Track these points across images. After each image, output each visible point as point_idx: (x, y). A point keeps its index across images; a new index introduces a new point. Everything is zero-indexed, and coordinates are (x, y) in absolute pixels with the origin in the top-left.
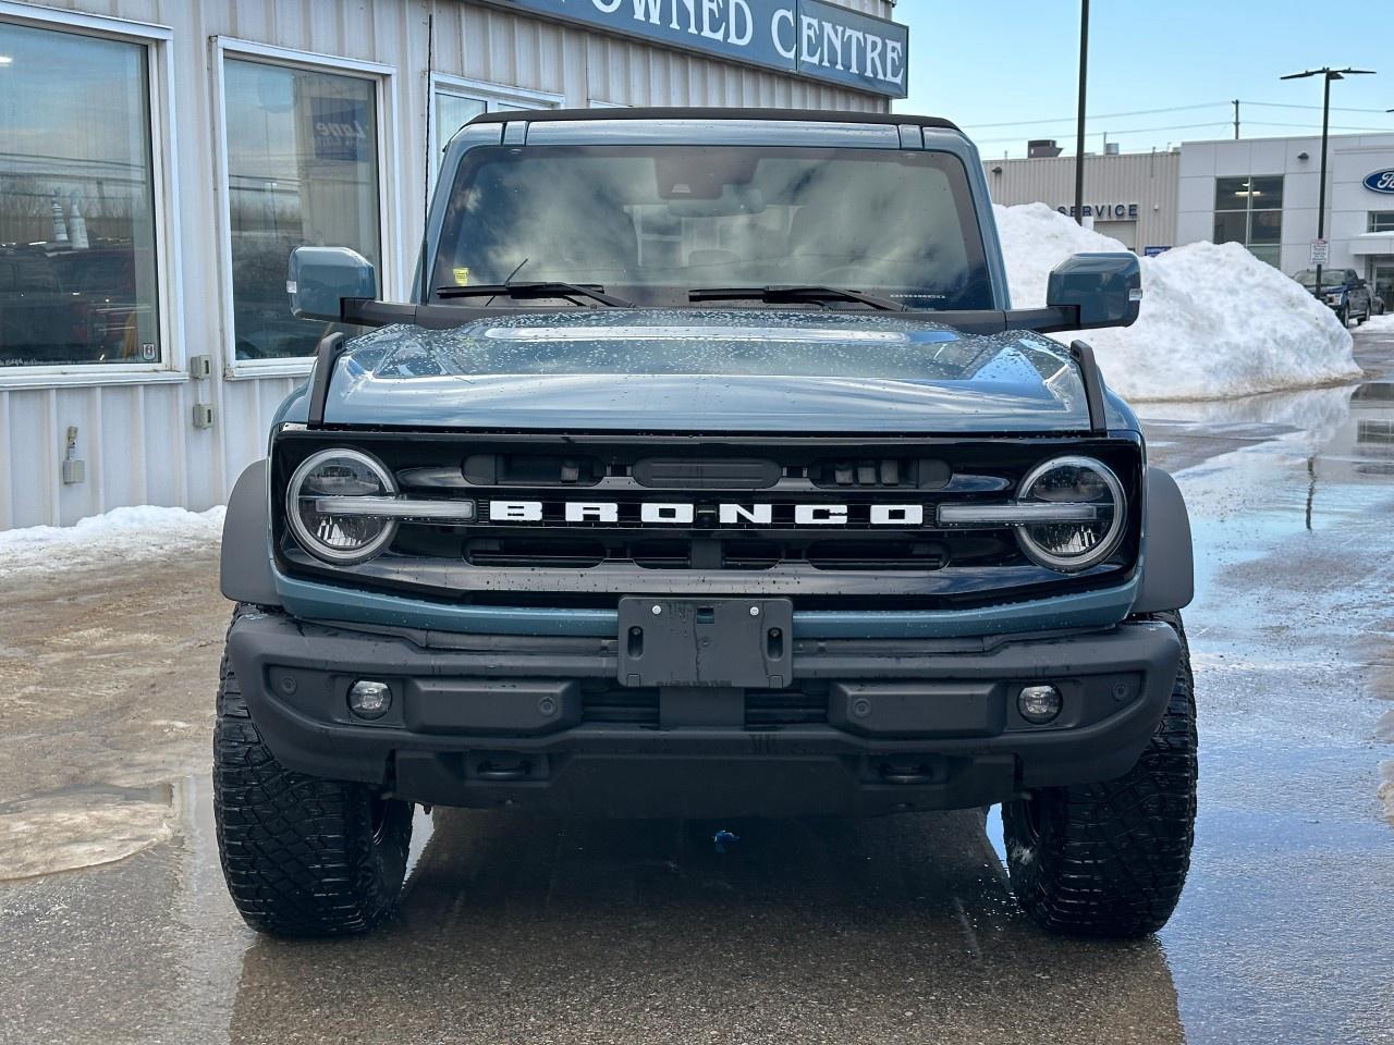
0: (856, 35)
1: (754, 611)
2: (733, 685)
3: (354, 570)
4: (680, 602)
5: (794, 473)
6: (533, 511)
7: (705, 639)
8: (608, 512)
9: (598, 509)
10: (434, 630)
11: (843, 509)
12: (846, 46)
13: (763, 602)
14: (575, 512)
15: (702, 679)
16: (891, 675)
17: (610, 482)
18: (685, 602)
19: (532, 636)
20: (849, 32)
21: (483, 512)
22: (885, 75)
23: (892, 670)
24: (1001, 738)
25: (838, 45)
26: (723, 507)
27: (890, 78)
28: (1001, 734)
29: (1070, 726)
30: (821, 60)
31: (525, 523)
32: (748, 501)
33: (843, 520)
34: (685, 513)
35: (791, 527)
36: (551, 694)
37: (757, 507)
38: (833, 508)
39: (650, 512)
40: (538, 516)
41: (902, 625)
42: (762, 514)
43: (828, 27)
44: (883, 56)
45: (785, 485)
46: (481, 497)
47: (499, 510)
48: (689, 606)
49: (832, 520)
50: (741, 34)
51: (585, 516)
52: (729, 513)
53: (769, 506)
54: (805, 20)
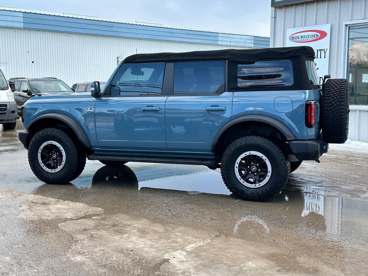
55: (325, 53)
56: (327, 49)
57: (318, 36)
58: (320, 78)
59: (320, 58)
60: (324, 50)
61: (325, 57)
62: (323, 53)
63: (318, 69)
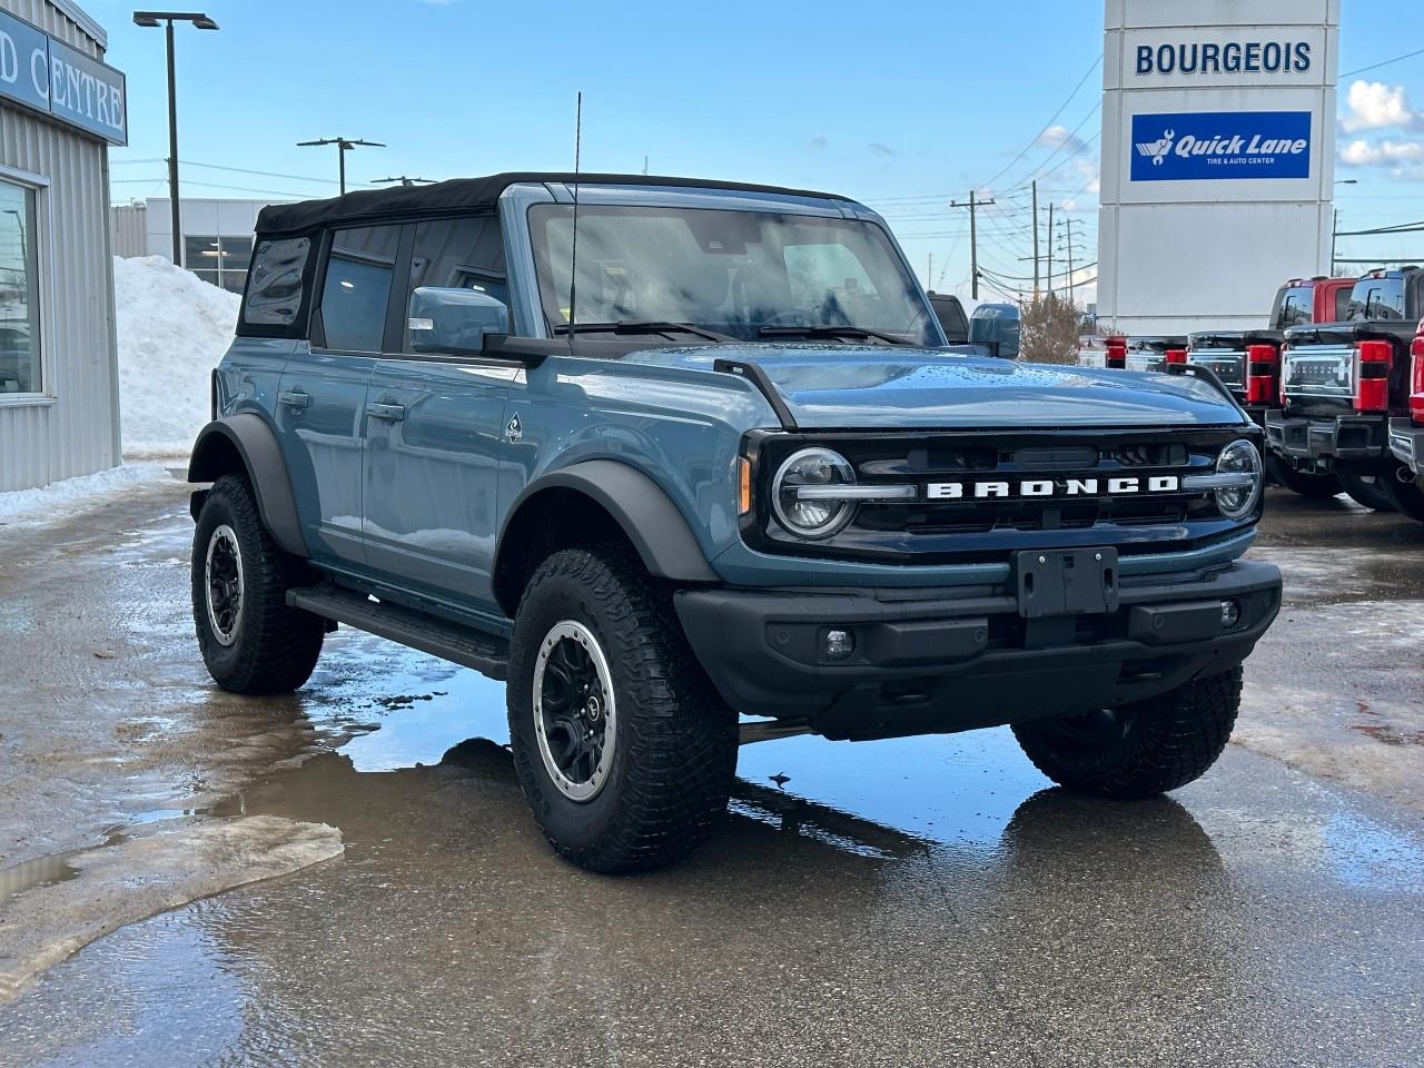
0: (89, 79)
1: (1098, 557)
2: (1087, 612)
3: (824, 543)
4: (1052, 553)
5: (1107, 457)
6: (956, 490)
7: (1069, 579)
8: (1003, 489)
9: (996, 487)
10: (882, 587)
11: (1136, 481)
12: (83, 88)
13: (1102, 550)
14: (982, 490)
15: (1068, 610)
17: (1001, 467)
18: (1057, 553)
19: (950, 586)
20: (84, 76)
21: (923, 492)
22: (111, 121)
25: (77, 86)
26: (1069, 482)
27: (114, 125)
28: (1211, 638)
29: (1246, 628)
30: (67, 104)
31: (951, 499)
32: (1082, 477)
33: (1136, 489)
34: (1047, 488)
35: (1105, 495)
36: (978, 628)
37: (1088, 481)
38: (1130, 481)
39: (1027, 488)
40: (959, 494)
41: (1165, 563)
42: (1092, 486)
43: (69, 68)
44: (108, 101)
45: (1104, 464)
46: (921, 481)
47: (935, 491)
48: (1060, 556)
49: (1129, 489)
50: (10, 74)
51: (989, 492)
52: (1073, 486)
53: (1095, 481)
54: (54, 61)
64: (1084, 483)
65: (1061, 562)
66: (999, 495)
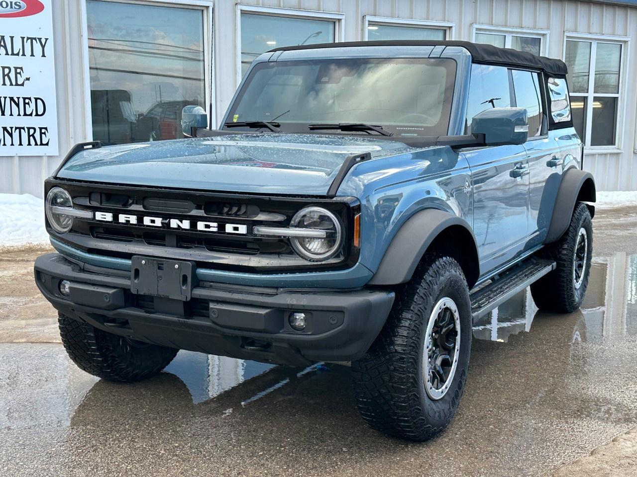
1: (177, 266)
2: (170, 297)
3: (62, 236)
4: (152, 260)
5: (199, 208)
6: (109, 217)
7: (161, 277)
8: (133, 219)
9: (129, 218)
10: (86, 263)
11: (215, 224)
13: (181, 263)
14: (122, 218)
15: (159, 293)
16: (228, 301)
17: (135, 207)
18: (154, 260)
19: (112, 269)
21: (94, 216)
23: (229, 298)
24: (277, 335)
26: (172, 220)
28: (278, 333)
29: (310, 333)
31: (107, 222)
32: (181, 218)
33: (215, 230)
34: (158, 222)
35: (197, 231)
36: (108, 293)
37: (184, 221)
38: (211, 224)
39: (147, 221)
40: (111, 220)
42: (186, 224)
45: (195, 212)
46: (93, 210)
47: (99, 216)
48: (155, 262)
49: (211, 229)
52: (174, 223)
53: (189, 221)
55: (43, 47)
56: (47, 39)
57: (20, 7)
58: (36, 99)
59: (32, 55)
60: (40, 39)
61: (44, 56)
62: (37, 47)
63: (28, 79)
64: (182, 222)
65: (156, 266)
66: (131, 222)
